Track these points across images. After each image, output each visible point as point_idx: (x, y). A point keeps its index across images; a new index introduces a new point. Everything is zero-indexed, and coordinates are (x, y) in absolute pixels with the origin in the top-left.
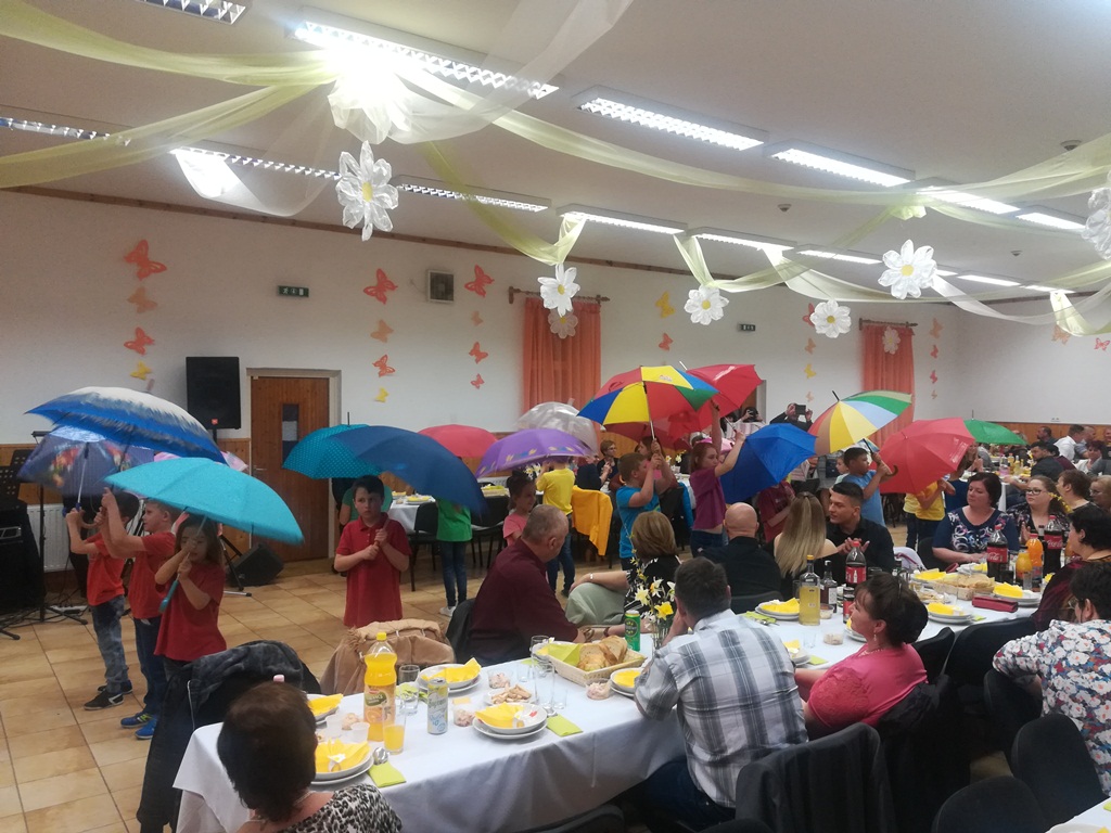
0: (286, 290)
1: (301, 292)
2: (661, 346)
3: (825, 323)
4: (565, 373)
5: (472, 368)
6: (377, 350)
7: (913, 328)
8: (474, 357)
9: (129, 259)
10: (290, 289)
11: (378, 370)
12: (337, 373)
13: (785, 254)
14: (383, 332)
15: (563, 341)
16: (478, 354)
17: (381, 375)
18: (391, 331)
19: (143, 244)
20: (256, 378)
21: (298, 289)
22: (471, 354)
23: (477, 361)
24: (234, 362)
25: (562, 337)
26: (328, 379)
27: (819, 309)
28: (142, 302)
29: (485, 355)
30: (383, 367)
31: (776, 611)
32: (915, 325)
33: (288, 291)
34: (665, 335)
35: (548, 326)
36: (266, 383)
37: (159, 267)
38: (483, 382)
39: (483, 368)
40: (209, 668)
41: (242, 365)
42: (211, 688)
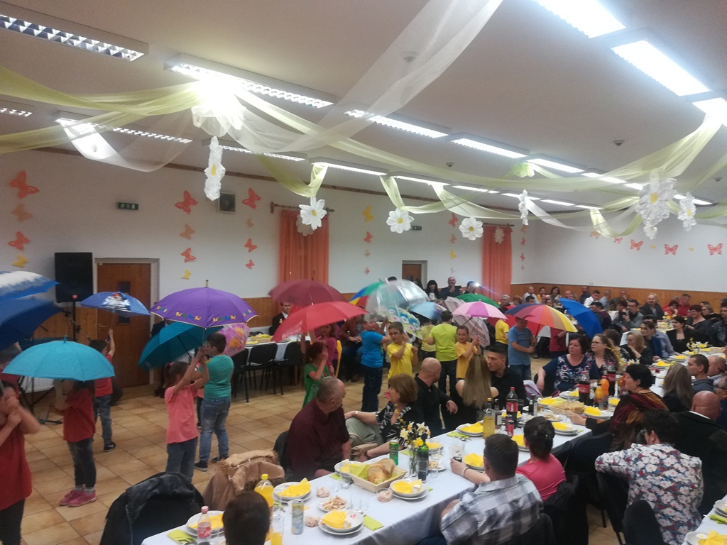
0: (123, 205)
1: (133, 207)
2: (365, 240)
3: (468, 231)
4: (306, 257)
5: (247, 256)
6: (184, 244)
7: (512, 227)
8: (248, 249)
9: (13, 184)
10: (125, 204)
11: (184, 258)
12: (157, 260)
13: (445, 188)
14: (188, 233)
15: (305, 237)
16: (250, 246)
17: (186, 261)
18: (193, 232)
19: (22, 175)
20: (101, 264)
21: (131, 205)
22: (246, 246)
23: (250, 251)
24: (90, 255)
25: (305, 235)
26: (150, 264)
27: (465, 222)
28: (21, 214)
29: (255, 247)
30: (188, 256)
31: (469, 431)
32: (513, 225)
33: (124, 206)
34: (368, 233)
35: (296, 228)
36: (108, 267)
37: (33, 189)
38: (253, 265)
39: (254, 256)
40: (138, 495)
41: (94, 256)
42: (140, 508)
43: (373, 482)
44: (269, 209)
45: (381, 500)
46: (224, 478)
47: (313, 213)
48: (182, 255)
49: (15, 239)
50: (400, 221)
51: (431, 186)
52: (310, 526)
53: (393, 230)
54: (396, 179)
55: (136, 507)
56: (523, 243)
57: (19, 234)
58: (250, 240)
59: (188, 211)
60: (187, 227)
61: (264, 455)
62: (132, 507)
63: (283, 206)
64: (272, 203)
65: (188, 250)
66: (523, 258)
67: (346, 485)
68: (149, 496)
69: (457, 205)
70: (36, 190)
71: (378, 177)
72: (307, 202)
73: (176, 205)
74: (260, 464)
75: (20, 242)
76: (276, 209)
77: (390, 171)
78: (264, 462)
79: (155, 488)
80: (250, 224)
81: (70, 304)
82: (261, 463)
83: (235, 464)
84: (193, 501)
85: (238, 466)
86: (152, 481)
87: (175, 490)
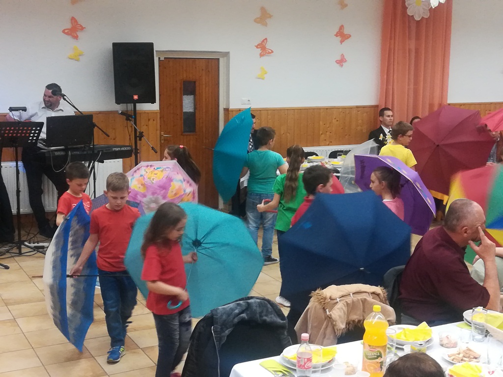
4: (417, 51)
5: (337, 49)
6: (259, 33)
8: (339, 38)
11: (259, 51)
12: (226, 54)
15: (418, 22)
20: (162, 59)
23: (342, 42)
24: (150, 46)
25: (417, 18)
26: (219, 59)
35: (405, 8)
36: (173, 62)
39: (346, 48)
40: (224, 317)
41: (156, 48)
42: (227, 332)
46: (321, 311)
48: (257, 47)
55: (222, 330)
58: (342, 27)
60: (263, 9)
61: (368, 291)
62: (219, 330)
65: (263, 41)
68: (236, 320)
74: (364, 301)
75: (74, 30)
78: (370, 299)
79: (242, 312)
81: (130, 106)
82: (365, 299)
85: (338, 300)
86: (238, 304)
87: (265, 318)
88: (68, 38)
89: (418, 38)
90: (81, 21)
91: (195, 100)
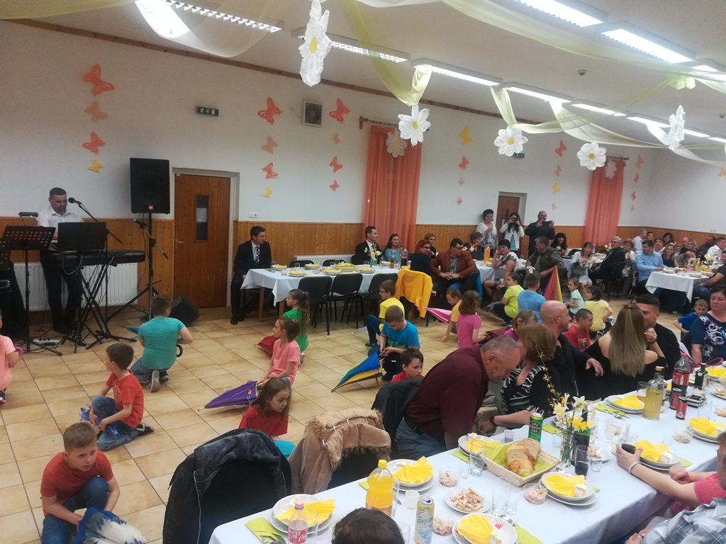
0: (202, 110)
1: (213, 112)
2: (461, 165)
3: (588, 158)
4: (394, 182)
5: (330, 176)
6: (266, 159)
7: (626, 161)
8: (333, 168)
9: (87, 78)
10: (205, 109)
11: (265, 173)
12: (237, 175)
13: (564, 105)
14: (270, 146)
15: (395, 158)
16: (336, 166)
17: (267, 177)
18: (276, 145)
19: (96, 68)
20: (178, 175)
21: (211, 110)
22: (331, 165)
23: (335, 171)
24: (167, 162)
25: (395, 156)
26: (229, 178)
27: (584, 148)
28: (96, 113)
29: (341, 167)
30: (269, 172)
31: (624, 405)
32: (627, 159)
33: (205, 111)
34: (464, 158)
35: (385, 147)
36: (187, 179)
37: (108, 86)
38: (338, 186)
39: (339, 176)
40: (210, 458)
41: (171, 166)
42: (212, 476)
43: (517, 473)
44: (358, 124)
45: (530, 500)
46: (317, 442)
47: (414, 124)
48: (264, 170)
49: (89, 140)
50: (511, 141)
51: (548, 103)
52: (439, 534)
53: (501, 152)
54: (508, 91)
55: (206, 474)
56: (636, 180)
57: (94, 136)
58: (335, 159)
59: (272, 121)
60: (269, 139)
61: (365, 415)
62: (202, 474)
63: (373, 122)
64: (361, 117)
65: (269, 165)
66: (634, 197)
67: (477, 470)
68: (223, 460)
69: (578, 127)
70: (112, 87)
71: (488, 88)
72: (407, 110)
73: (259, 114)
74: (360, 427)
75: (94, 144)
76: (364, 123)
77: (504, 81)
78: (366, 424)
79: (231, 450)
80: (336, 140)
81: (146, 215)
82: (362, 425)
83: (330, 425)
84: (278, 469)
85: (334, 428)
86: (227, 441)
87: (256, 454)
88: (88, 153)
89: (395, 172)
90: (102, 138)
91: (207, 211)
